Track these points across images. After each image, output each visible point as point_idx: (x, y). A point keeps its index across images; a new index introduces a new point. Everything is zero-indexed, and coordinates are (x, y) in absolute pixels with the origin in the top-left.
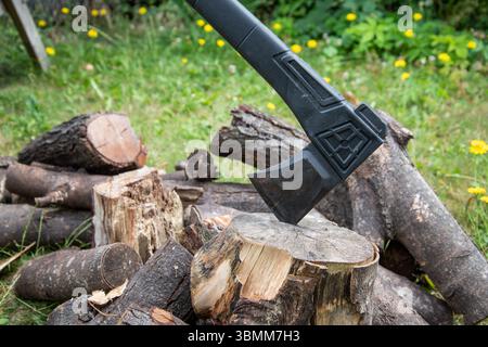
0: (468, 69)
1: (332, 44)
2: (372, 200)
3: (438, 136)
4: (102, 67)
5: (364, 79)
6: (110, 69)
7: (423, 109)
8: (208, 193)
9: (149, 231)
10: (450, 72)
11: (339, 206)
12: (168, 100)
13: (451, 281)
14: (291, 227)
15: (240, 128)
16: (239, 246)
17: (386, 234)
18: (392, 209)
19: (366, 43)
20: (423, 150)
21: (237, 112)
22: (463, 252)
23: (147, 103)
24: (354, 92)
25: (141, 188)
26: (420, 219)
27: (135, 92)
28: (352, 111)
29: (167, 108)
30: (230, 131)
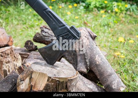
0: (125, 14)
1: (82, 5)
2: (83, 57)
3: (113, 36)
4: (3, 12)
5: (92, 17)
6: (6, 12)
7: (109, 27)
8: (32, 55)
9: (7, 68)
10: (120, 15)
11: (75, 59)
12: (25, 24)
13: (106, 83)
14: (51, 66)
15: (43, 33)
16: (32, 72)
17: (87, 68)
18: (90, 60)
19: (93, 5)
20: (107, 40)
21: (42, 28)
22: (110, 74)
23: (18, 24)
24: (87, 21)
25: (5, 53)
26: (97, 63)
27: (14, 20)
28: (69, 28)
29: (24, 26)
30: (39, 34)
